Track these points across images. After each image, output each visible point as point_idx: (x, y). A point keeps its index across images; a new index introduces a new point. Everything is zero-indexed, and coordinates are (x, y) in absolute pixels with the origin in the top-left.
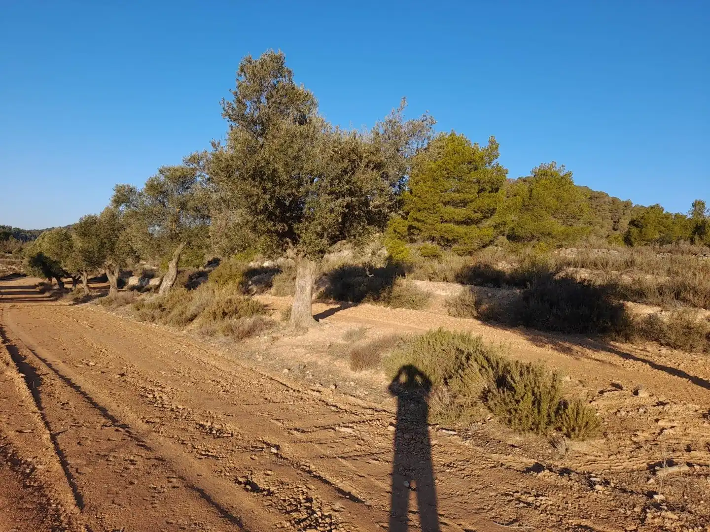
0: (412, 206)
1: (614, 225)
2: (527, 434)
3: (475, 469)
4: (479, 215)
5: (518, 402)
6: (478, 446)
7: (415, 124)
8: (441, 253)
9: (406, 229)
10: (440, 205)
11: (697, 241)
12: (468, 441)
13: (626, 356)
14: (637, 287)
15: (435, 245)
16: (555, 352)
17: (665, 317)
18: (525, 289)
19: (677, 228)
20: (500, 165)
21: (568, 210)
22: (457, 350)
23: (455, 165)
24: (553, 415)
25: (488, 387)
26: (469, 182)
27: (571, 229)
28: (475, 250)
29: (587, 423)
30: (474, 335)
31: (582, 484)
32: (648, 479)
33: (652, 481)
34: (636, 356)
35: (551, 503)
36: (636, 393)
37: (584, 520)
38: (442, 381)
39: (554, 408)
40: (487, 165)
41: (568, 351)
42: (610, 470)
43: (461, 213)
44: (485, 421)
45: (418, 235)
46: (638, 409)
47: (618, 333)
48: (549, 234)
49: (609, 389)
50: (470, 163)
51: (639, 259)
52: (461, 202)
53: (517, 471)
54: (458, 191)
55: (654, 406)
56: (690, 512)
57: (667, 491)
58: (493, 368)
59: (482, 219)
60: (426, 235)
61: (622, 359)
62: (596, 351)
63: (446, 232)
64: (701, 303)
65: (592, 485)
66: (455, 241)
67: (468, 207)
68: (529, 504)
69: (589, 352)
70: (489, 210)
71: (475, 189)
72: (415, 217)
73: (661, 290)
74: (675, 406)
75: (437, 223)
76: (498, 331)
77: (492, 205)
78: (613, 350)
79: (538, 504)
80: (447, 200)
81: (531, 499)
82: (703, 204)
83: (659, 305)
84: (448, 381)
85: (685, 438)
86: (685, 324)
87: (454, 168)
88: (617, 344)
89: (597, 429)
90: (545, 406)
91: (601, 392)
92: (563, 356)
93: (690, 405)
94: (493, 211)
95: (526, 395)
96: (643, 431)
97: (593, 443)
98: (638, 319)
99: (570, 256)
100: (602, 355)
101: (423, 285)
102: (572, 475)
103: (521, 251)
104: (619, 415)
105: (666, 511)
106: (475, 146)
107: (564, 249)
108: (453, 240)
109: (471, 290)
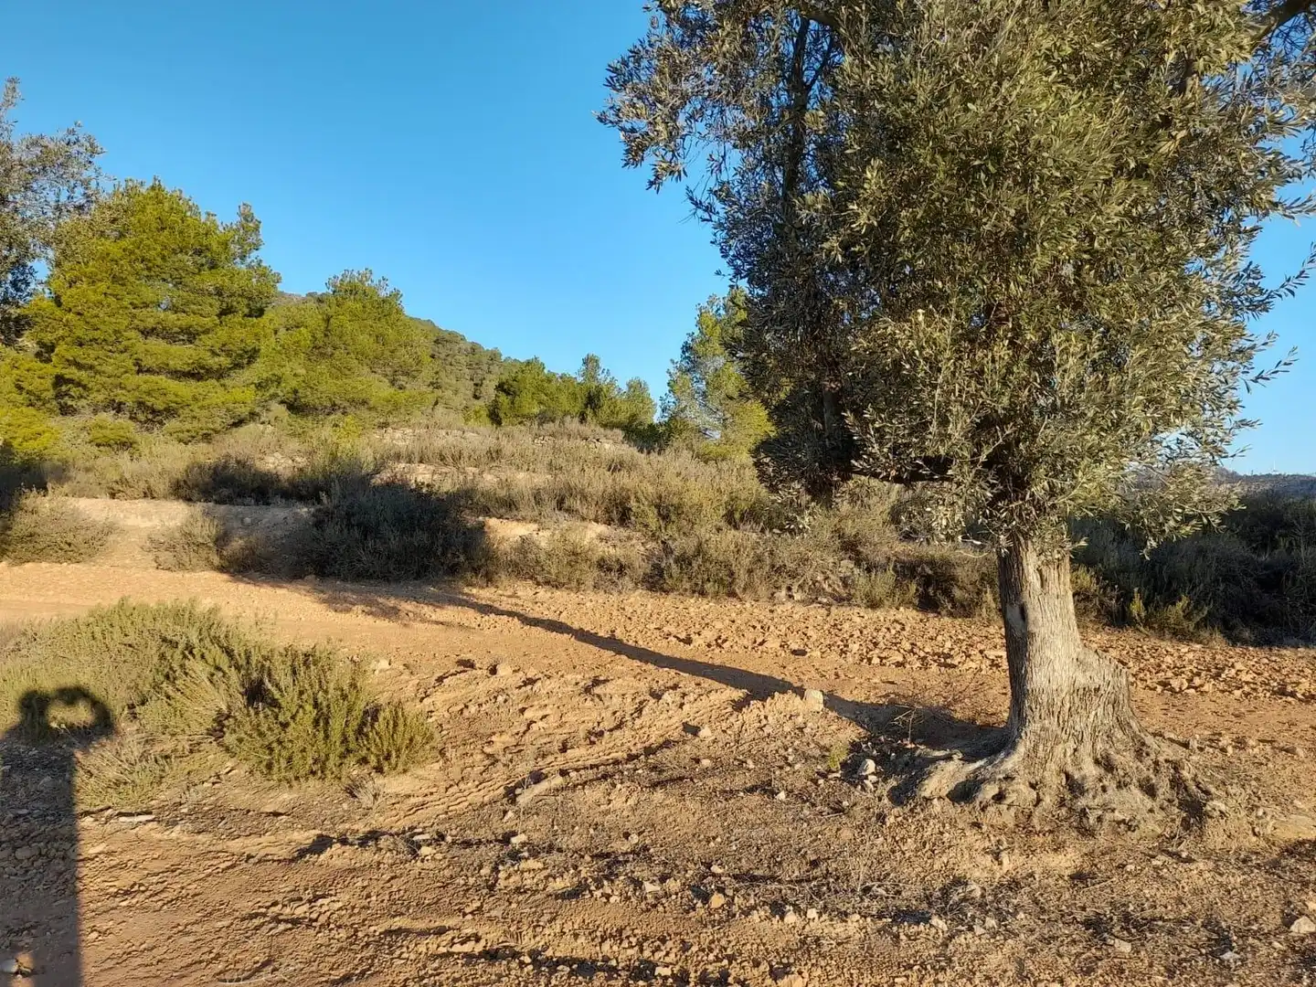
0: (61, 332)
1: (476, 390)
2: (304, 785)
3: (189, 881)
4: (224, 361)
5: (285, 726)
6: (199, 833)
7: (46, 147)
8: (138, 438)
9: (48, 382)
10: (133, 334)
11: (589, 418)
12: (178, 828)
13: (486, 609)
14: (502, 493)
15: (123, 420)
16: (370, 619)
17: (543, 539)
18: (319, 506)
19: (563, 398)
20: (263, 264)
21: (396, 361)
22: (164, 640)
23: (165, 253)
24: (352, 737)
25: (229, 707)
26: (202, 292)
27: (402, 396)
28: (217, 432)
29: (411, 740)
30: (206, 604)
31: (398, 853)
32: (505, 812)
33: (510, 814)
34: (501, 608)
35: (340, 904)
36: (493, 671)
37: (397, 919)
38: (126, 711)
39: (354, 724)
40: (238, 260)
41: (391, 613)
42: (446, 813)
43: (182, 355)
44: (218, 776)
45: (81, 397)
46: (495, 698)
47: (476, 571)
48: (364, 402)
49: (452, 671)
50: (199, 252)
51: (508, 448)
52: (182, 331)
53: (280, 861)
54: (175, 309)
55: (520, 687)
56: (560, 850)
57: (530, 824)
58: (238, 668)
59: (230, 369)
60: (100, 397)
61: (478, 616)
62: (437, 607)
63: (149, 393)
64: (592, 516)
65: (414, 849)
66: (170, 412)
67: (197, 342)
68: (295, 922)
69: (427, 610)
70: (246, 352)
71: (211, 305)
72: (71, 358)
73: (537, 497)
74: (548, 682)
75: (126, 372)
76: (262, 590)
77: (251, 343)
78: (467, 602)
79: (314, 916)
80: (150, 326)
81: (301, 911)
82: (597, 361)
83: (535, 521)
84: (137, 710)
85: (560, 731)
86: (569, 548)
87: (163, 258)
88: (474, 591)
89: (427, 747)
90: (337, 725)
91: (440, 680)
92: (383, 624)
93: (569, 677)
94: (252, 355)
95: (301, 710)
96: (502, 733)
97: (420, 772)
98: (505, 547)
99: (401, 443)
100: (449, 613)
101: (95, 509)
102: (383, 843)
103: (312, 433)
104: (466, 713)
105: (527, 859)
106: (208, 219)
107: (390, 430)
108: (167, 410)
109: (206, 513)
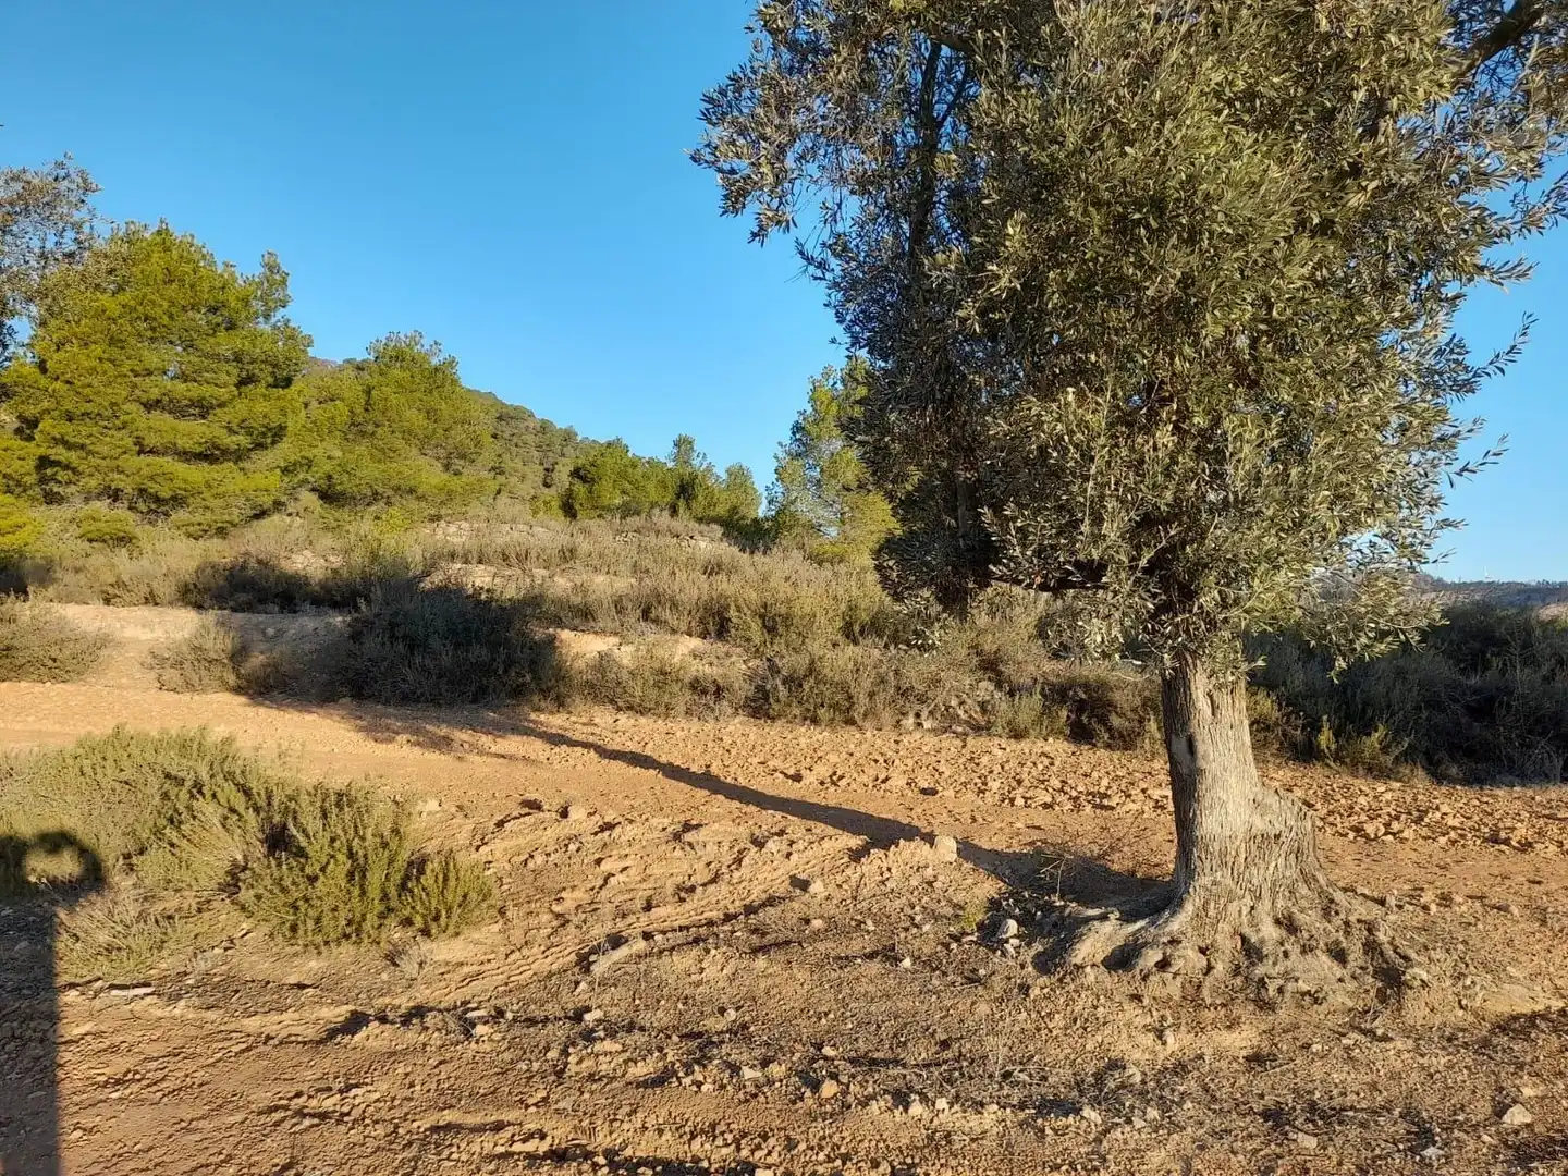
0: (46, 404)
1: (546, 476)
2: (335, 950)
3: (194, 1068)
4: (243, 440)
5: (313, 879)
6: (208, 1009)
7: (29, 183)
8: (138, 531)
9: (31, 464)
10: (133, 407)
11: (681, 511)
12: (182, 1003)
13: (556, 739)
14: (577, 600)
15: (121, 511)
16: (417, 750)
17: (626, 655)
18: (356, 615)
19: (651, 486)
20: (291, 324)
21: (450, 441)
22: (168, 776)
23: (174, 310)
24: (393, 892)
25: (245, 856)
26: (216, 357)
27: (456, 484)
28: (234, 525)
29: (465, 896)
30: (218, 732)
31: (448, 1033)
32: (577, 984)
33: (583, 986)
34: (574, 738)
35: (377, 1095)
36: (564, 814)
37: (446, 1112)
38: (121, 861)
39: (397, 878)
40: (261, 319)
41: (442, 744)
42: (506, 984)
43: (193, 432)
44: (231, 941)
45: (69, 483)
46: (566, 846)
47: (545, 692)
48: (411, 491)
49: (515, 814)
50: (214, 310)
51: (584, 546)
52: (192, 404)
53: (305, 1043)
54: (184, 378)
55: (596, 834)
56: (642, 1029)
57: (607, 998)
58: (257, 810)
59: (251, 450)
60: (93, 483)
61: (547, 746)
62: (500, 736)
63: (152, 478)
64: (684, 628)
65: (467, 1028)
66: (178, 501)
67: (210, 417)
68: (324, 1116)
69: (485, 740)
70: (270, 430)
71: (228, 374)
72: (58, 436)
73: (619, 606)
74: (629, 827)
75: (125, 453)
76: (288, 716)
77: (275, 422)
78: (533, 730)
79: (346, 1109)
80: (153, 397)
81: (329, 1103)
82: (690, 443)
83: (616, 634)
84: (134, 860)
85: (644, 886)
86: (657, 665)
87: (171, 317)
88: (543, 717)
89: (484, 905)
90: (375, 878)
91: (500, 824)
92: (433, 756)
93: (654, 821)
94: (278, 433)
95: (332, 861)
96: (574, 888)
97: (476, 936)
98: (580, 664)
99: (456, 540)
100: (513, 744)
101: (85, 617)
102: (430, 1020)
103: (349, 527)
104: (531, 865)
105: (602, 1040)
106: (225, 271)
107: (443, 524)
108: (174, 498)
109: (221, 623)
